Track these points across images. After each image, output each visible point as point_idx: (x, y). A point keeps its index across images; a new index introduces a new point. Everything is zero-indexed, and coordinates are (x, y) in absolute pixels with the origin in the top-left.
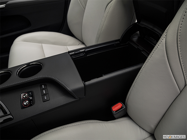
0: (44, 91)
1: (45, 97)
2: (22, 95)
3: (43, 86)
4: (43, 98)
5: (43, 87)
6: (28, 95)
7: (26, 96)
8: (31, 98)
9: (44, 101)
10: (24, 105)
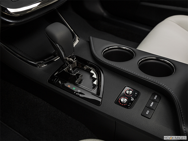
0: (153, 103)
1: (148, 111)
2: (127, 88)
3: (156, 96)
4: (144, 111)
5: (155, 98)
6: (132, 93)
7: (129, 93)
8: (132, 99)
9: (143, 115)
10: (120, 101)
